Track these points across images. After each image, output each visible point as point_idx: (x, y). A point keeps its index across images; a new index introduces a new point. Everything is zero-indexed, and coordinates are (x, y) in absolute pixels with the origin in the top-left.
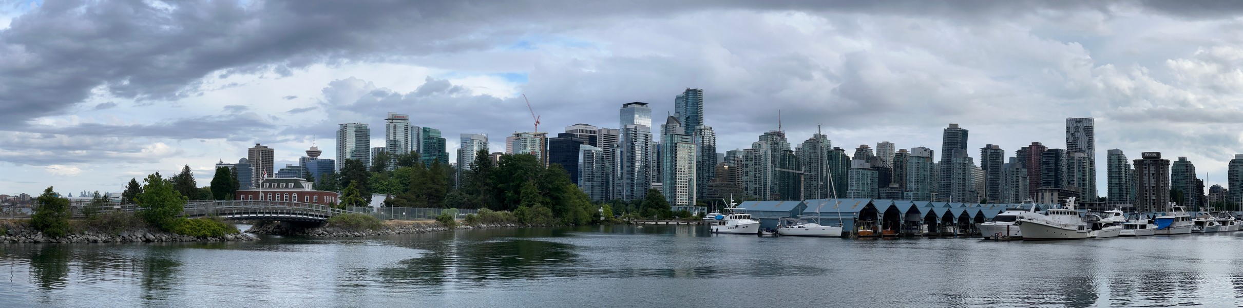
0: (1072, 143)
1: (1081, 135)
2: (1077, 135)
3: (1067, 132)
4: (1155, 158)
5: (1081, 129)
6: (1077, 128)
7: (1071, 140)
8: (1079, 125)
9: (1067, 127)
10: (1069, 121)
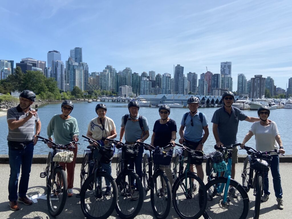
0: (223, 71)
1: (226, 69)
2: (225, 68)
3: (221, 67)
4: (260, 77)
5: (227, 66)
6: (225, 66)
7: (222, 70)
8: (226, 65)
9: (221, 66)
10: (222, 63)
